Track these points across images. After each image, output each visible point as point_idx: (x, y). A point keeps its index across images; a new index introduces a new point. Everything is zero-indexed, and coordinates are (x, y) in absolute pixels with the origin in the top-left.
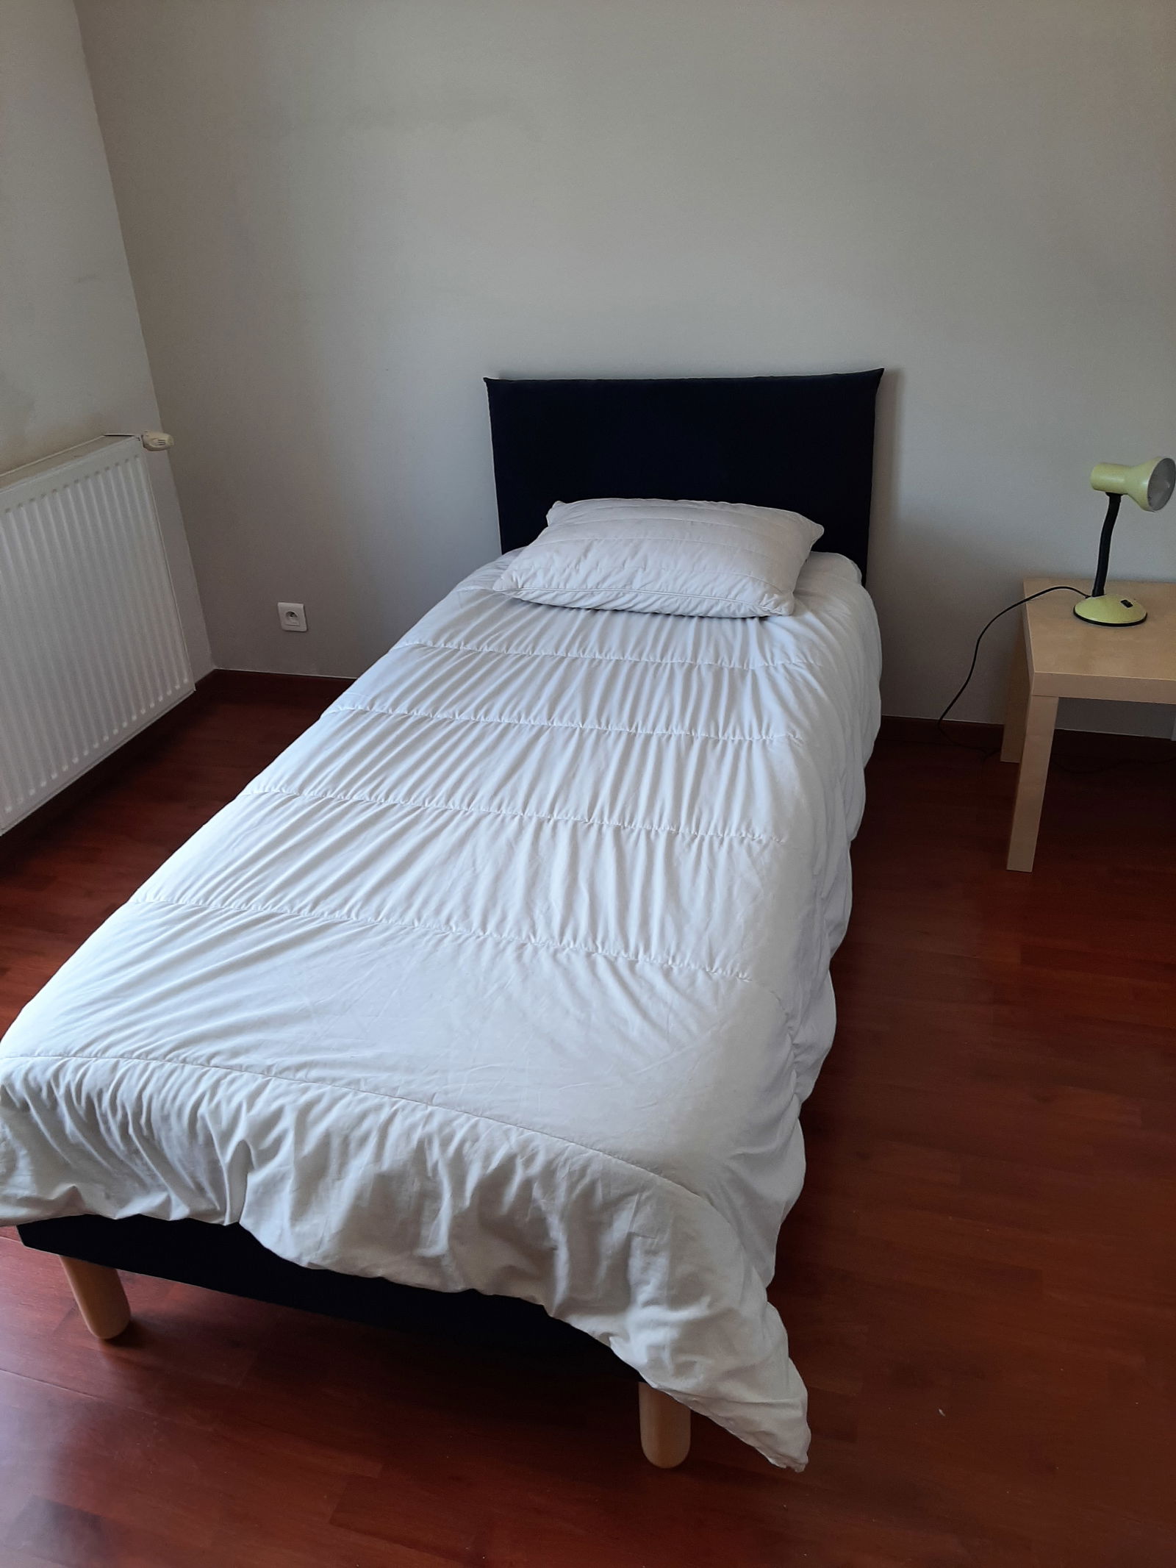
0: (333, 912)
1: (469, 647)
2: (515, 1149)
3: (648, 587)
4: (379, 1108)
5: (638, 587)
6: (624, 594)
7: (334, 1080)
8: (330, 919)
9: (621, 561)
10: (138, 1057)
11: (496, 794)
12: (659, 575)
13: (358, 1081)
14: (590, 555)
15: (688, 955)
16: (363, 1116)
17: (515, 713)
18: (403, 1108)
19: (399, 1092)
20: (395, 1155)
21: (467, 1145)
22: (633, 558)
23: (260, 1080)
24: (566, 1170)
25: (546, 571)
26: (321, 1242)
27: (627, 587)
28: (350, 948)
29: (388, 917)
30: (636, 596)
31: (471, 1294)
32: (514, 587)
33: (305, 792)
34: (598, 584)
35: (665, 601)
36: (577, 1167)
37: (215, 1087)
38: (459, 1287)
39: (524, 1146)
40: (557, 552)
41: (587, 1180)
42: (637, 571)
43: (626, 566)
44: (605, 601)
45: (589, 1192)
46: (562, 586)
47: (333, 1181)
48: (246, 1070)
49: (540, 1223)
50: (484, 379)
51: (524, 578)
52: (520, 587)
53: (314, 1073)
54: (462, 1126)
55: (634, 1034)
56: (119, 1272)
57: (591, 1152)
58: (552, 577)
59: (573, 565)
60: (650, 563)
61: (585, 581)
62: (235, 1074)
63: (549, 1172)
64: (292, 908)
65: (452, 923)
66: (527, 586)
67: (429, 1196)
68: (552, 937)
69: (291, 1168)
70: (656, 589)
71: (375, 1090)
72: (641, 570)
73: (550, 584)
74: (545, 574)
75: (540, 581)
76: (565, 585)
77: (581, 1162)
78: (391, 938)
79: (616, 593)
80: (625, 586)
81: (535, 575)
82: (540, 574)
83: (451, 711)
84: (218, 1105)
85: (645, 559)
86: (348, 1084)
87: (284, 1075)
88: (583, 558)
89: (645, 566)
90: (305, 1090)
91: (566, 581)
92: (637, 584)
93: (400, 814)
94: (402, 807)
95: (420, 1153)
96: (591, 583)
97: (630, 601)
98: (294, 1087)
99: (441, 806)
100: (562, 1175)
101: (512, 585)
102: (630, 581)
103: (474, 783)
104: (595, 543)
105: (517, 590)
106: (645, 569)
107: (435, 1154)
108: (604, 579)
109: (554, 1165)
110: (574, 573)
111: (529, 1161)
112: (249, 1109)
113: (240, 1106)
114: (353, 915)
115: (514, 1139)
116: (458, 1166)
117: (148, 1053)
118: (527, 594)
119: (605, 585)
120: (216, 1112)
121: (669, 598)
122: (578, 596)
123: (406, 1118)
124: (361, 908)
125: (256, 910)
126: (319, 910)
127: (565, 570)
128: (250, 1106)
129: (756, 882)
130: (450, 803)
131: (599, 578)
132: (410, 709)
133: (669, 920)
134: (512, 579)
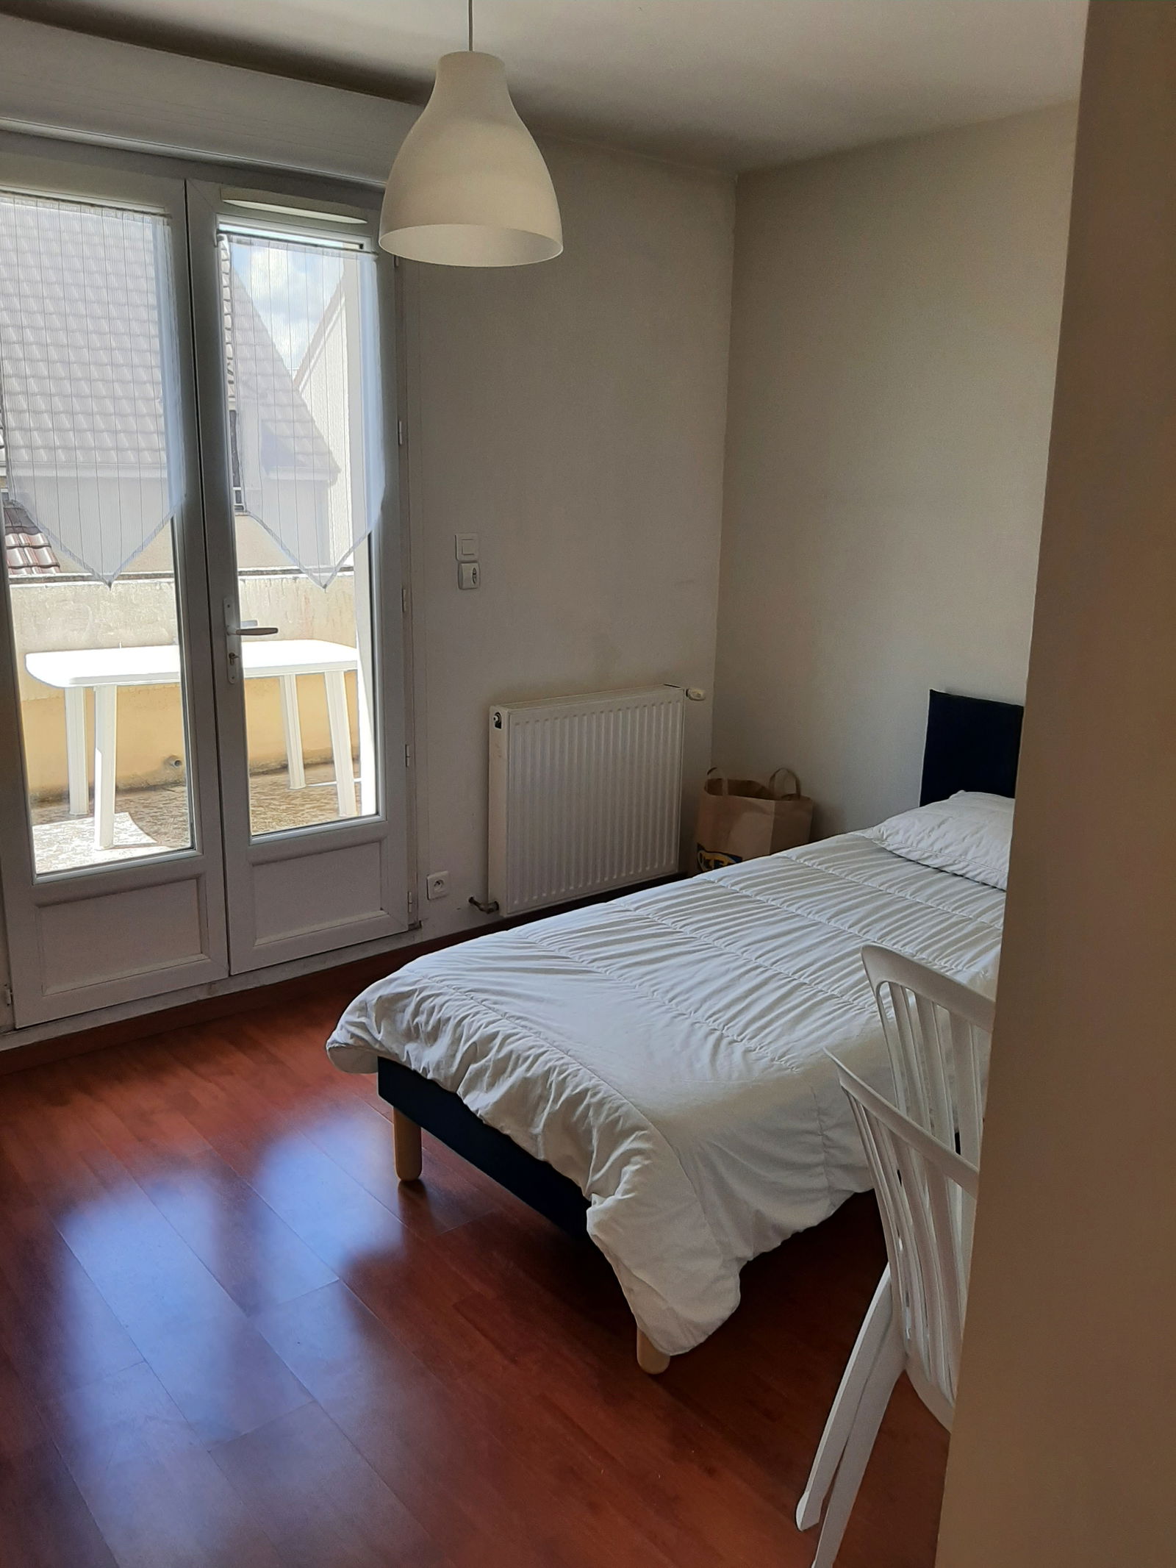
0: (599, 968)
1: (819, 867)
2: (590, 1086)
3: (977, 860)
4: (542, 1046)
5: (970, 858)
6: (960, 862)
7: (531, 1029)
8: (596, 970)
9: (964, 835)
10: (454, 989)
11: (749, 945)
12: (987, 853)
13: (540, 1033)
14: (943, 826)
15: (771, 1049)
16: (531, 1048)
17: (809, 911)
18: (553, 1050)
19: (555, 1044)
20: (538, 1069)
21: (569, 1078)
22: (972, 835)
23: (500, 1017)
24: (610, 1105)
25: (906, 831)
26: (487, 1105)
27: (963, 857)
28: (592, 984)
29: (625, 979)
30: (968, 865)
31: (545, 1165)
32: (880, 837)
33: (637, 911)
34: (941, 849)
35: (988, 874)
36: (615, 1105)
37: (477, 1013)
38: (541, 1157)
39: (595, 1087)
40: (920, 820)
41: (617, 1114)
42: (972, 846)
43: (966, 841)
44: (944, 864)
45: (617, 1121)
46: (914, 845)
47: (507, 1078)
48: (495, 1012)
49: (589, 1132)
50: (931, 691)
51: (889, 832)
52: (884, 838)
53: (523, 1023)
54: (573, 1067)
55: (698, 1066)
56: (422, 1129)
57: (625, 1101)
58: (909, 838)
59: (928, 831)
60: (984, 842)
61: (932, 845)
62: (490, 1011)
63: (601, 1104)
64: (579, 959)
65: (655, 993)
66: (888, 840)
67: (543, 1098)
68: (703, 1016)
69: (491, 1063)
70: (982, 863)
71: (546, 1039)
72: (974, 846)
73: (907, 841)
74: (905, 833)
75: (899, 838)
76: (917, 844)
77: (619, 1103)
78: (617, 987)
79: (953, 859)
80: (961, 855)
81: (897, 833)
82: (901, 832)
83: (767, 897)
84: (473, 1022)
85: (981, 838)
86: (536, 1033)
87: (511, 1019)
88: (936, 828)
89: (980, 843)
90: (515, 1028)
91: (919, 842)
92: (969, 857)
93: (683, 937)
94: (687, 934)
95: (547, 1073)
96: (936, 847)
97: (963, 868)
98: (511, 1025)
99: (710, 941)
100: (607, 1107)
101: (879, 835)
102: (966, 853)
103: (741, 936)
104: (950, 819)
105: (882, 840)
106: (978, 846)
107: (553, 1077)
108: (946, 847)
109: (605, 1101)
110: (926, 837)
111: (595, 1094)
112: (485, 1027)
113: (481, 1026)
114: (608, 973)
115: (593, 1081)
116: (562, 1085)
117: (459, 988)
118: (889, 845)
119: (947, 851)
120: (471, 1024)
121: (990, 873)
122: (926, 855)
123: (550, 1054)
124: (615, 970)
125: (563, 953)
126: (593, 964)
127: (920, 833)
128: (486, 1027)
129: (856, 1032)
130: (715, 942)
131: (943, 845)
132: (741, 889)
133: (779, 1030)
134: (880, 832)
